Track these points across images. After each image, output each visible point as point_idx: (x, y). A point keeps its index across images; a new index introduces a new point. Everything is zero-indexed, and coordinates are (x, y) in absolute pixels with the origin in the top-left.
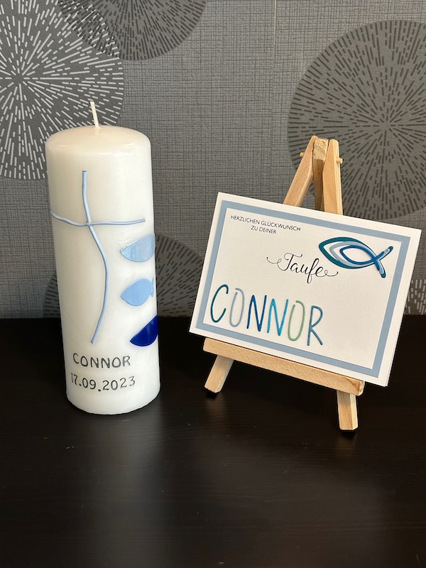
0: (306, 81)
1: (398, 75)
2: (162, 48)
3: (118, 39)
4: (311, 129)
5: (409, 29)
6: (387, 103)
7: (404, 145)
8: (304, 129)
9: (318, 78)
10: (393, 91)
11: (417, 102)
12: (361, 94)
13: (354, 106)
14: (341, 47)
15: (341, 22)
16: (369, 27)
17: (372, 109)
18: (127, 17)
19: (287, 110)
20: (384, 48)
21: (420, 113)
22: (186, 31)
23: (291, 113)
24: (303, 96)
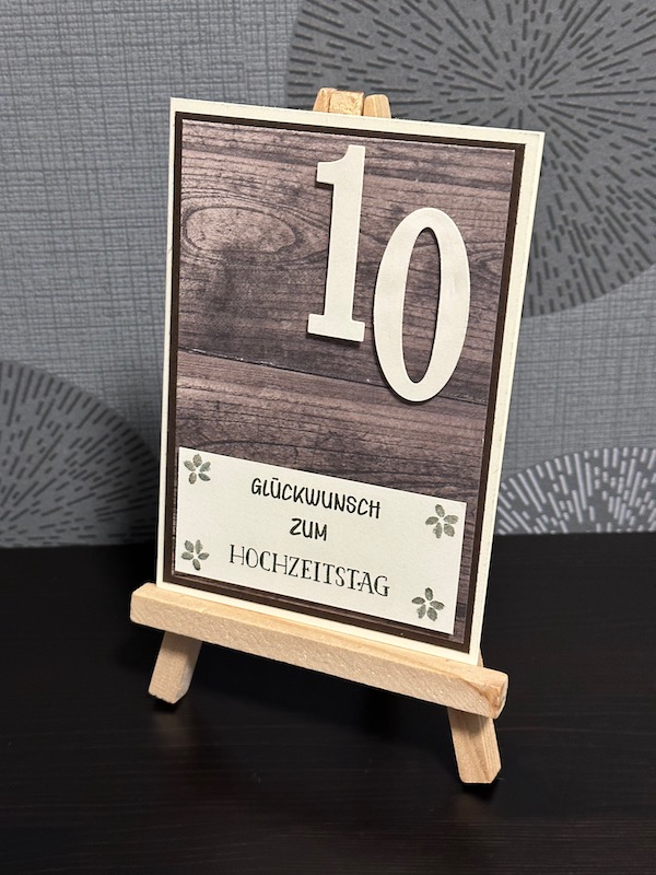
6: (521, 44)
7: (565, 144)
10: (534, 12)
11: (593, 37)
12: (457, 22)
13: (442, 50)
17: (485, 60)
19: (280, 66)
21: (603, 65)
23: (292, 72)
24: (317, 29)
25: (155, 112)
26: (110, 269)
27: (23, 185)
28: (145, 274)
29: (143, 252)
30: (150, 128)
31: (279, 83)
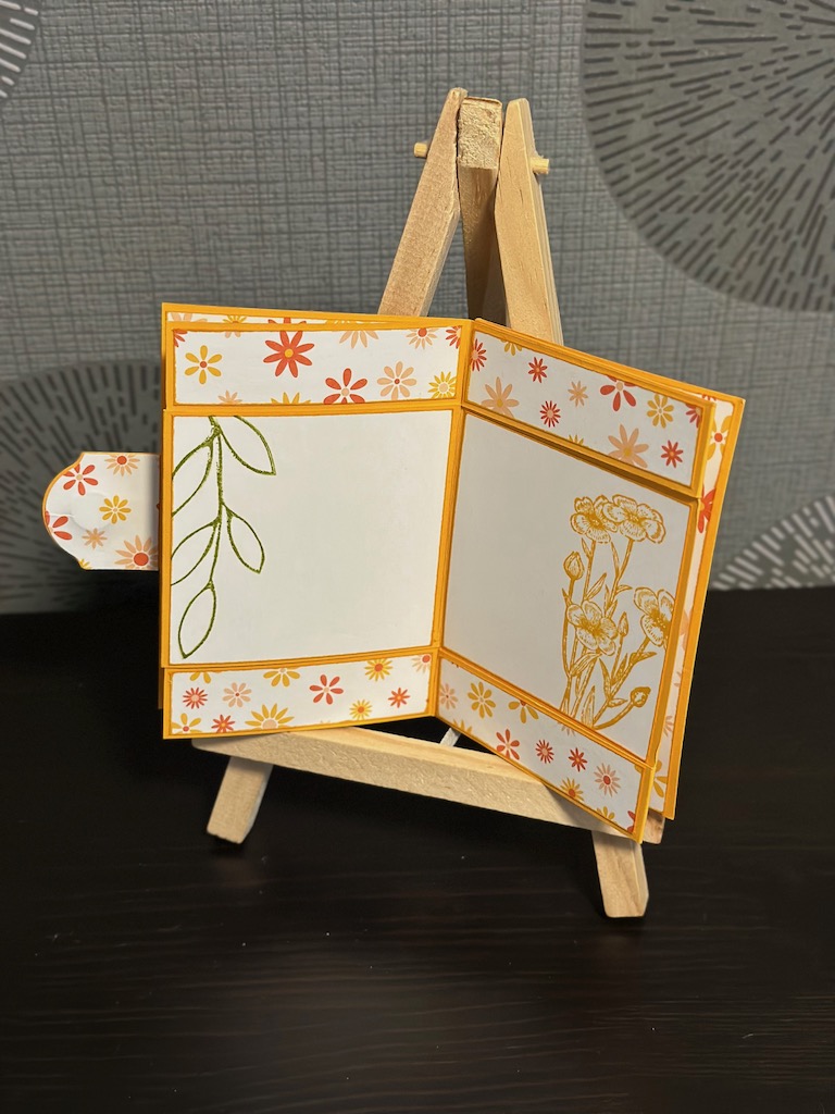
4: (659, 49)
8: (632, 52)
25: (408, 53)
26: (333, 254)
27: (227, 149)
28: (377, 260)
29: (377, 233)
30: (400, 74)
31: (576, 15)
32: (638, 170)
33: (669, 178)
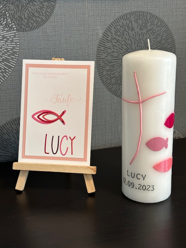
0: (102, 39)
1: (141, 35)
2: (37, 26)
3: (15, 22)
4: (106, 61)
5: (143, 15)
6: (137, 48)
8: (103, 61)
9: (108, 38)
10: (139, 42)
12: (126, 44)
13: (123, 49)
14: (116, 23)
15: (115, 12)
16: (127, 14)
18: (19, 12)
19: (95, 53)
20: (134, 23)
22: (48, 17)
23: (97, 54)
24: (102, 46)
32: (105, 79)
33: (110, 80)
